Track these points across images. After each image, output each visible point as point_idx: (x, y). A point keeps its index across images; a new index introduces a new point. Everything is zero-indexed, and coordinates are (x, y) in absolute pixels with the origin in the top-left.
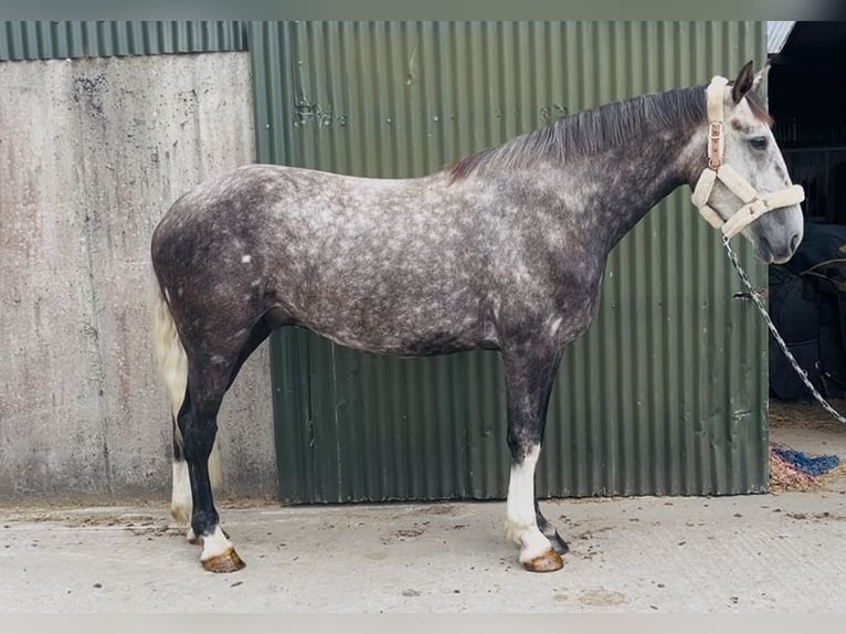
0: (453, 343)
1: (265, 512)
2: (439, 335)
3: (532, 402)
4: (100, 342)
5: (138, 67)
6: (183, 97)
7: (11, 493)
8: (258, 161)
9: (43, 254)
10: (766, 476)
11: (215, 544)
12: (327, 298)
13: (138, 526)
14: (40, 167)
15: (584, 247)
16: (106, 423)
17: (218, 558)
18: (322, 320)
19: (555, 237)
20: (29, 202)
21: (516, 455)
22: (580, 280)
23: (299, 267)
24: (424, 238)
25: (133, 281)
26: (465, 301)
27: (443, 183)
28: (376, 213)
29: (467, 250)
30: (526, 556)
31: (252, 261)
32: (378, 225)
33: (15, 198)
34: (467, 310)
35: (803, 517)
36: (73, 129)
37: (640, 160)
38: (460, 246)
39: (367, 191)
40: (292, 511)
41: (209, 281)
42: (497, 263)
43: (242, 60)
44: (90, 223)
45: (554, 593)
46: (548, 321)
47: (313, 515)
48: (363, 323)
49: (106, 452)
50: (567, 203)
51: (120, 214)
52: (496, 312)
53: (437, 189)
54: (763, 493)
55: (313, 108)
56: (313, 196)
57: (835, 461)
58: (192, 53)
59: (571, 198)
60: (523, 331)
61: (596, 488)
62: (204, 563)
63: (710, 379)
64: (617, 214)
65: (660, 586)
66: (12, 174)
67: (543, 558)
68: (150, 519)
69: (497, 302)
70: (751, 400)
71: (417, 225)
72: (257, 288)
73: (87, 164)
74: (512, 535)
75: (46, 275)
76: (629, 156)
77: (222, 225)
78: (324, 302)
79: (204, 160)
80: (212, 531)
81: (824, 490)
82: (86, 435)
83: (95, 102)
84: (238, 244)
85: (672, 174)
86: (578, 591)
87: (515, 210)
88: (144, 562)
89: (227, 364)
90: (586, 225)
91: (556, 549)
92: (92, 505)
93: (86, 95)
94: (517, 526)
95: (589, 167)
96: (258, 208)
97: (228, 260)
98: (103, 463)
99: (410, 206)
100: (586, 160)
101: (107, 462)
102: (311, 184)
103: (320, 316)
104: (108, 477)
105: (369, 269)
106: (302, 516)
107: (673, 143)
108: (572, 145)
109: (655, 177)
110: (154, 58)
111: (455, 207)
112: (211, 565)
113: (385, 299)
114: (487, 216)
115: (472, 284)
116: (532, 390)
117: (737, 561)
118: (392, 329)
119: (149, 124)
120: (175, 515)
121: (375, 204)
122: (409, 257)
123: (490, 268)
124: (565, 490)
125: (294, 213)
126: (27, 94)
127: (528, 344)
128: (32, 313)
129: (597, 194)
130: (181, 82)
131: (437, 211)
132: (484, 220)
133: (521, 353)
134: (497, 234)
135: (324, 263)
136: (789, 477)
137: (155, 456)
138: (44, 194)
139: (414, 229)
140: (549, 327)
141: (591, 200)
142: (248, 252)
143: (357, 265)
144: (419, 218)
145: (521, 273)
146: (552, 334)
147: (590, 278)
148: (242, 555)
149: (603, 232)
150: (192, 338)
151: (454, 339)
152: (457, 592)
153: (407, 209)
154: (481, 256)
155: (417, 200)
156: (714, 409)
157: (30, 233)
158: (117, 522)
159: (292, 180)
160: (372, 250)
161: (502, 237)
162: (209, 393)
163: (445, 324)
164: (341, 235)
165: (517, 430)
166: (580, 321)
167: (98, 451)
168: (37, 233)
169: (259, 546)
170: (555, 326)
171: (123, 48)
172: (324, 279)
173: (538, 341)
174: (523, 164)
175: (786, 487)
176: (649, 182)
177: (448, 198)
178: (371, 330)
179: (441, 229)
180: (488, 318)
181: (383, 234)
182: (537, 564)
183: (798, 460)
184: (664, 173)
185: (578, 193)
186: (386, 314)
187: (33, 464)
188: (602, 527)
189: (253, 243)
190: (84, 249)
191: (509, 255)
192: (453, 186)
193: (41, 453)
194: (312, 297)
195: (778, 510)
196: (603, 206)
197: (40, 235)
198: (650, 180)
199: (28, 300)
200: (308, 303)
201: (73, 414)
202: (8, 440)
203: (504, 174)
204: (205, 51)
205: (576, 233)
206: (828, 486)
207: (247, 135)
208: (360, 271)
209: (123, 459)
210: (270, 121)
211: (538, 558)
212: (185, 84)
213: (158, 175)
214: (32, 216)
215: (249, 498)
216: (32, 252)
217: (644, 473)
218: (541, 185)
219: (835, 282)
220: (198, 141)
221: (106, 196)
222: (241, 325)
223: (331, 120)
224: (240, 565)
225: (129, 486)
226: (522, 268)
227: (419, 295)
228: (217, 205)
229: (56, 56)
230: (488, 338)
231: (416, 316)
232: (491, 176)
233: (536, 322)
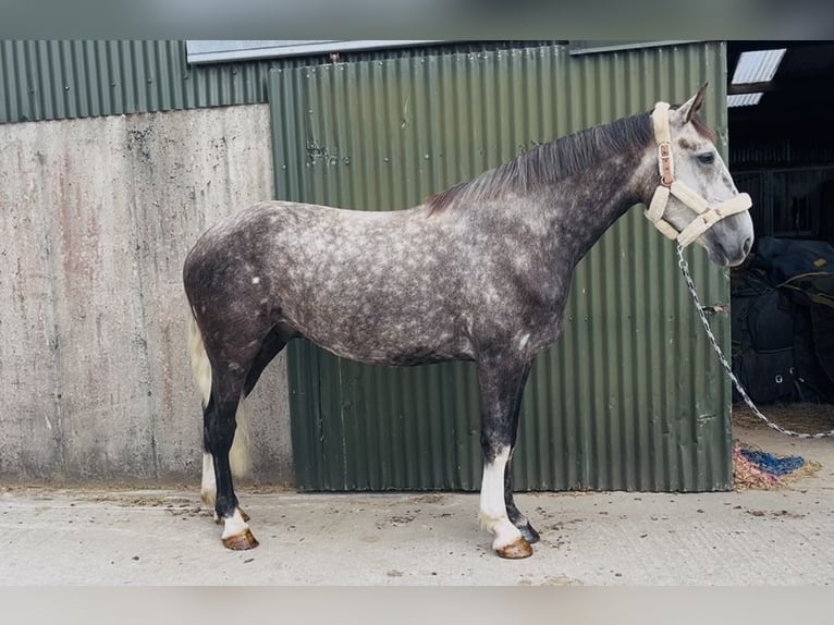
0: (433, 355)
1: (284, 497)
2: (419, 349)
3: (502, 408)
4: (148, 351)
5: (178, 119)
6: (215, 143)
7: (78, 476)
8: (276, 198)
9: (103, 277)
10: (730, 475)
11: (234, 525)
12: (320, 315)
13: (177, 508)
14: (101, 205)
15: (549, 268)
16: (154, 419)
17: (235, 537)
18: (319, 335)
19: (521, 261)
20: (92, 235)
21: (487, 455)
22: (544, 299)
23: (297, 288)
24: (403, 265)
25: (175, 299)
26: (441, 319)
27: (423, 214)
28: (362, 243)
29: (441, 275)
30: (499, 544)
31: (260, 282)
32: (363, 253)
33: (81, 231)
34: (442, 326)
35: (761, 514)
36: (126, 173)
37: (594, 185)
38: (435, 272)
39: (356, 223)
40: (306, 497)
41: (226, 299)
42: (469, 285)
43: (263, 110)
44: (140, 250)
45: (521, 578)
46: (516, 337)
47: (322, 502)
48: (352, 339)
49: (153, 444)
50: (532, 228)
51: (164, 244)
52: (470, 329)
53: (418, 220)
54: (727, 491)
55: (322, 151)
56: (310, 227)
57: (800, 462)
58: (222, 106)
59: (535, 224)
60: (494, 345)
61: (572, 483)
62: (224, 541)
63: (677, 386)
64: (576, 235)
65: (617, 575)
66: (79, 210)
67: (513, 546)
68: (188, 501)
69: (470, 320)
70: (715, 405)
71: (397, 253)
72: (265, 305)
73: (138, 202)
74: (485, 526)
75: (105, 295)
76: (584, 182)
77: (235, 251)
78: (319, 319)
79: (232, 196)
80: (232, 514)
81: (786, 488)
82: (137, 429)
83: (144, 150)
84: (248, 268)
85: (626, 195)
86: (542, 577)
87: (485, 239)
88: (177, 538)
89: (243, 370)
90: (549, 247)
91: (526, 539)
92: (143, 488)
93: (137, 144)
94: (488, 518)
95: (549, 195)
96: (264, 237)
97: (241, 282)
98: (151, 453)
99: (392, 236)
100: (547, 188)
101: (154, 452)
102: (310, 217)
103: (317, 331)
104: (155, 464)
105: (355, 292)
106: (313, 502)
107: (624, 166)
108: (533, 175)
109: (610, 199)
110: (192, 112)
111: (432, 237)
112: (230, 543)
113: (369, 317)
114: (460, 244)
115: (446, 304)
116: (502, 398)
117: (691, 554)
118: (377, 344)
119: (187, 167)
120: (204, 499)
121: (361, 234)
122: (390, 281)
123: (462, 290)
124: (544, 484)
125: (294, 241)
126: (90, 146)
127: (499, 357)
128: (95, 327)
129: (557, 219)
130: (214, 131)
131: (415, 240)
132: (458, 249)
133: (493, 365)
134: (468, 261)
135: (318, 285)
136: (753, 476)
137: (193, 448)
138: (104, 227)
139: (395, 256)
140: (518, 343)
141: (553, 224)
142: (257, 275)
143: (344, 288)
144: (399, 247)
145: (491, 294)
146: (521, 348)
147: (554, 296)
148: (256, 535)
149: (565, 252)
150: (214, 348)
151: (433, 352)
152: (435, 574)
153: (389, 239)
154: (454, 280)
155: (399, 231)
156: (681, 412)
157: (93, 260)
158: (160, 503)
159: (294, 214)
160: (357, 274)
161: (474, 263)
162: (228, 395)
163: (423, 339)
164: (331, 261)
165: (489, 433)
166: (548, 334)
167: (147, 443)
168: (99, 260)
169: (273, 527)
170: (524, 340)
171: (167, 105)
172: (318, 299)
173: (506, 354)
174: (492, 196)
175: (750, 486)
176: (604, 205)
177: (426, 228)
178: (360, 344)
179: (419, 256)
180: (464, 334)
181: (367, 260)
182: (507, 551)
183: (765, 460)
184: (618, 195)
185: (542, 218)
186: (371, 331)
187: (96, 452)
188: (573, 519)
189: (261, 267)
190: (136, 273)
191: (479, 279)
192: (432, 217)
193: (102, 444)
194: (309, 315)
195: (739, 507)
196: (563, 229)
197: (101, 262)
198: (604, 202)
199: (91, 315)
200: (307, 320)
201: (127, 411)
202: (76, 432)
203: (475, 205)
204: (233, 104)
205: (540, 255)
206: (791, 485)
207: (268, 174)
208: (347, 292)
209: (167, 449)
210: (286, 163)
211: (508, 546)
212: (217, 133)
213: (195, 209)
214: (95, 246)
215: (270, 484)
216: (94, 276)
217: (616, 470)
218: (508, 214)
219: (809, 294)
220: (227, 181)
221: (153, 228)
222: (253, 337)
223: (337, 160)
224: (254, 543)
225: (173, 472)
226: (492, 290)
227: (399, 314)
228: (232, 236)
229: (114, 113)
230: (463, 351)
231: (397, 333)
232: (465, 207)
233: (505, 338)
